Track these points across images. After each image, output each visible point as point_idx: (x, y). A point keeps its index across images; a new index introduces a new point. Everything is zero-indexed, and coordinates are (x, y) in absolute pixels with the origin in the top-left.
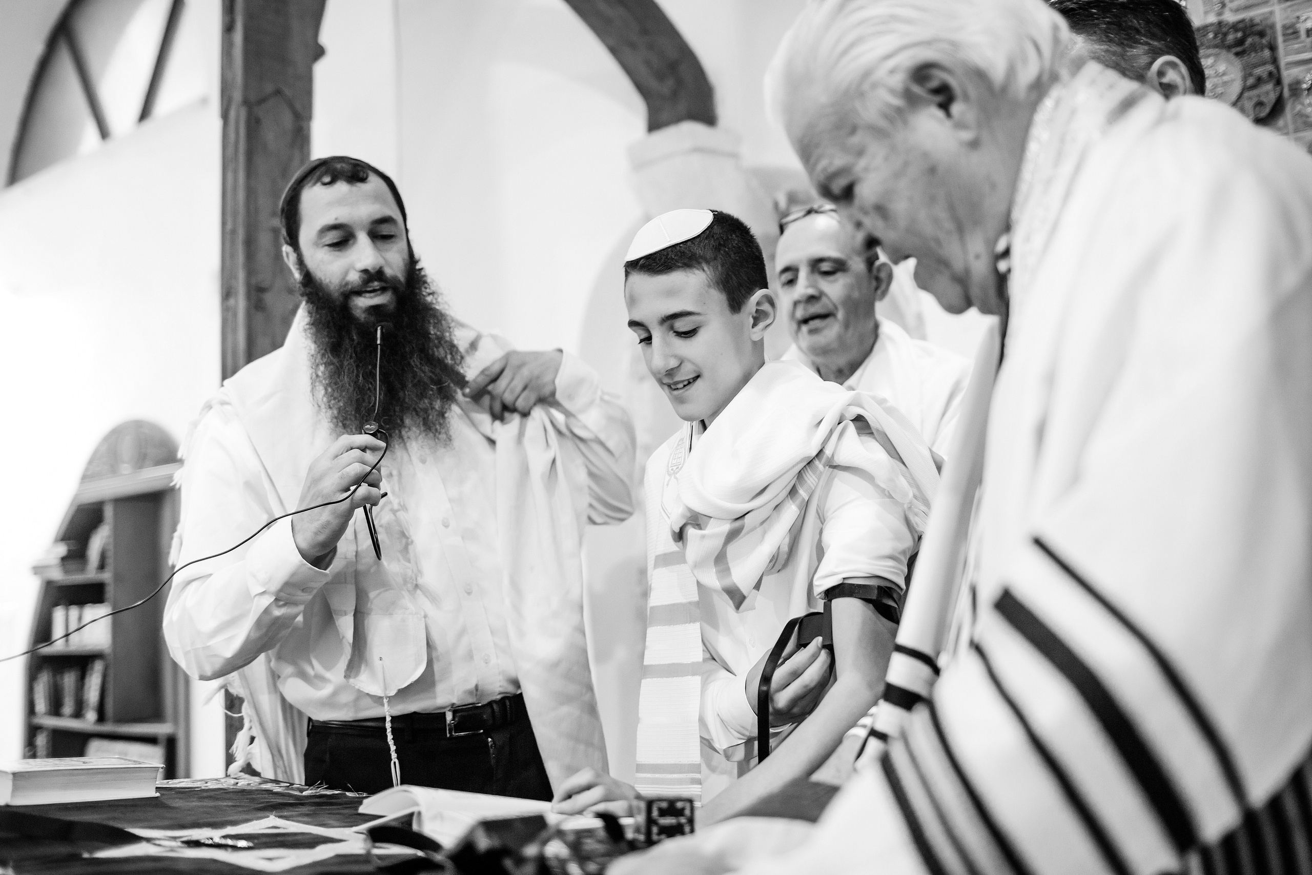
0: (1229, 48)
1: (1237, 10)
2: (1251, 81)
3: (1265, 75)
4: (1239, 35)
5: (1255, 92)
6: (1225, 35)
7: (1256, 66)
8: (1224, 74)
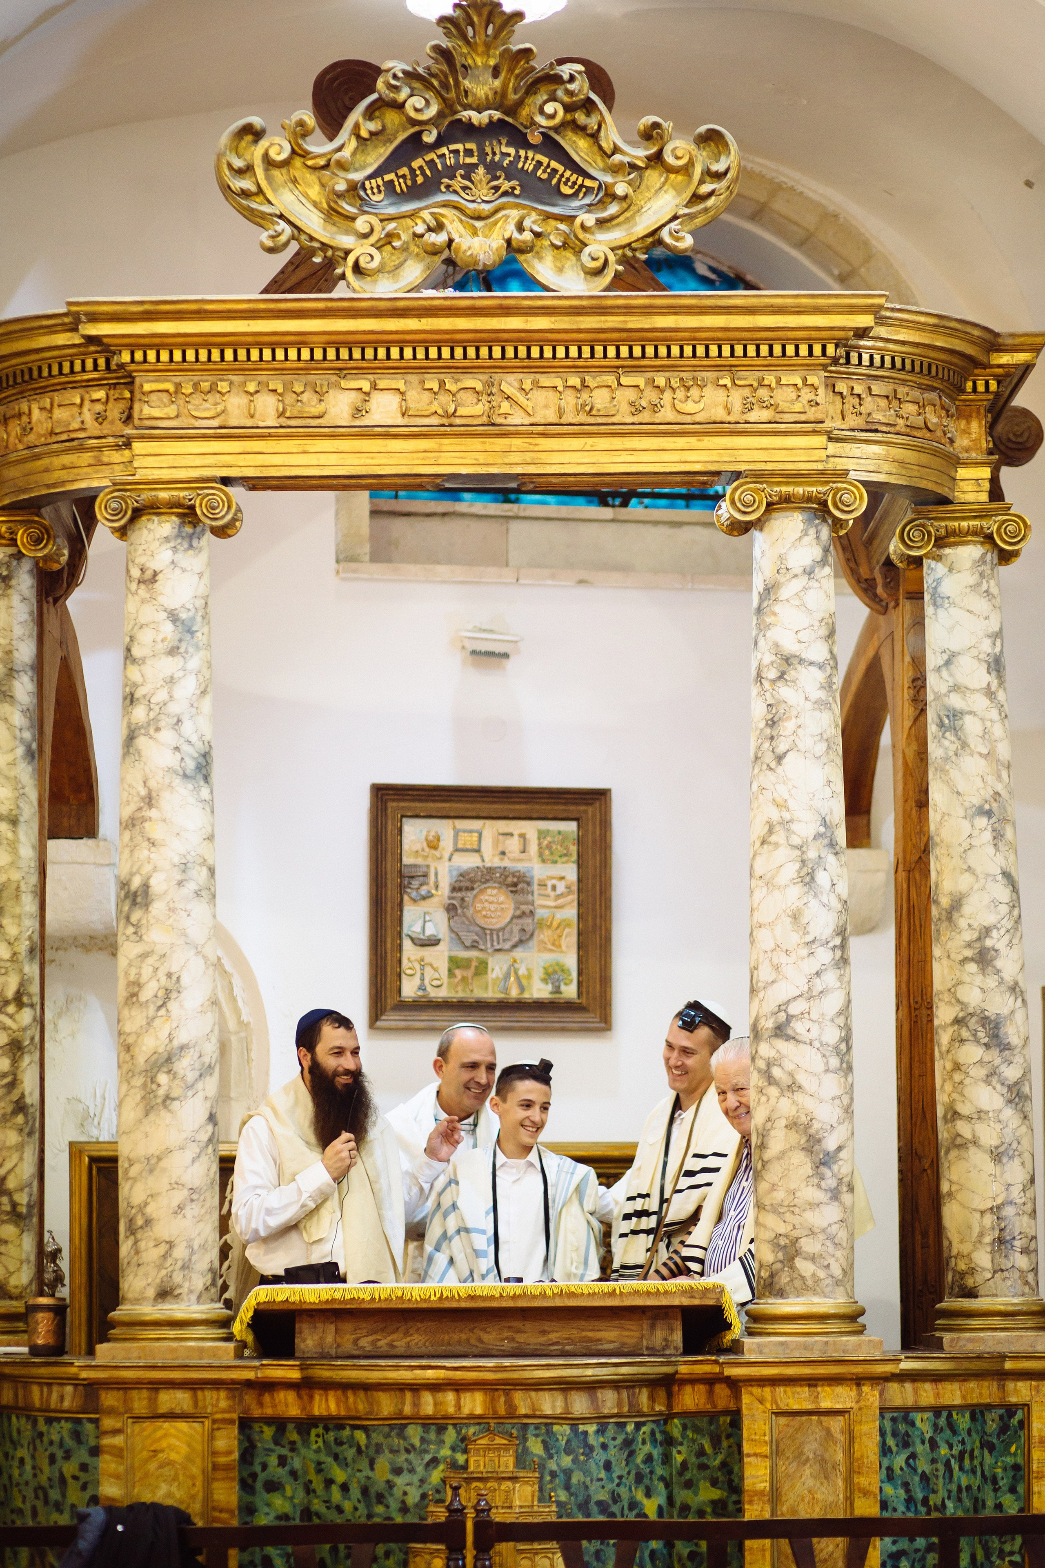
0: (508, 886)
1: (513, 860)
2: (518, 913)
3: (527, 911)
4: (515, 880)
5: (520, 921)
6: (507, 877)
7: (522, 903)
8: (502, 903)
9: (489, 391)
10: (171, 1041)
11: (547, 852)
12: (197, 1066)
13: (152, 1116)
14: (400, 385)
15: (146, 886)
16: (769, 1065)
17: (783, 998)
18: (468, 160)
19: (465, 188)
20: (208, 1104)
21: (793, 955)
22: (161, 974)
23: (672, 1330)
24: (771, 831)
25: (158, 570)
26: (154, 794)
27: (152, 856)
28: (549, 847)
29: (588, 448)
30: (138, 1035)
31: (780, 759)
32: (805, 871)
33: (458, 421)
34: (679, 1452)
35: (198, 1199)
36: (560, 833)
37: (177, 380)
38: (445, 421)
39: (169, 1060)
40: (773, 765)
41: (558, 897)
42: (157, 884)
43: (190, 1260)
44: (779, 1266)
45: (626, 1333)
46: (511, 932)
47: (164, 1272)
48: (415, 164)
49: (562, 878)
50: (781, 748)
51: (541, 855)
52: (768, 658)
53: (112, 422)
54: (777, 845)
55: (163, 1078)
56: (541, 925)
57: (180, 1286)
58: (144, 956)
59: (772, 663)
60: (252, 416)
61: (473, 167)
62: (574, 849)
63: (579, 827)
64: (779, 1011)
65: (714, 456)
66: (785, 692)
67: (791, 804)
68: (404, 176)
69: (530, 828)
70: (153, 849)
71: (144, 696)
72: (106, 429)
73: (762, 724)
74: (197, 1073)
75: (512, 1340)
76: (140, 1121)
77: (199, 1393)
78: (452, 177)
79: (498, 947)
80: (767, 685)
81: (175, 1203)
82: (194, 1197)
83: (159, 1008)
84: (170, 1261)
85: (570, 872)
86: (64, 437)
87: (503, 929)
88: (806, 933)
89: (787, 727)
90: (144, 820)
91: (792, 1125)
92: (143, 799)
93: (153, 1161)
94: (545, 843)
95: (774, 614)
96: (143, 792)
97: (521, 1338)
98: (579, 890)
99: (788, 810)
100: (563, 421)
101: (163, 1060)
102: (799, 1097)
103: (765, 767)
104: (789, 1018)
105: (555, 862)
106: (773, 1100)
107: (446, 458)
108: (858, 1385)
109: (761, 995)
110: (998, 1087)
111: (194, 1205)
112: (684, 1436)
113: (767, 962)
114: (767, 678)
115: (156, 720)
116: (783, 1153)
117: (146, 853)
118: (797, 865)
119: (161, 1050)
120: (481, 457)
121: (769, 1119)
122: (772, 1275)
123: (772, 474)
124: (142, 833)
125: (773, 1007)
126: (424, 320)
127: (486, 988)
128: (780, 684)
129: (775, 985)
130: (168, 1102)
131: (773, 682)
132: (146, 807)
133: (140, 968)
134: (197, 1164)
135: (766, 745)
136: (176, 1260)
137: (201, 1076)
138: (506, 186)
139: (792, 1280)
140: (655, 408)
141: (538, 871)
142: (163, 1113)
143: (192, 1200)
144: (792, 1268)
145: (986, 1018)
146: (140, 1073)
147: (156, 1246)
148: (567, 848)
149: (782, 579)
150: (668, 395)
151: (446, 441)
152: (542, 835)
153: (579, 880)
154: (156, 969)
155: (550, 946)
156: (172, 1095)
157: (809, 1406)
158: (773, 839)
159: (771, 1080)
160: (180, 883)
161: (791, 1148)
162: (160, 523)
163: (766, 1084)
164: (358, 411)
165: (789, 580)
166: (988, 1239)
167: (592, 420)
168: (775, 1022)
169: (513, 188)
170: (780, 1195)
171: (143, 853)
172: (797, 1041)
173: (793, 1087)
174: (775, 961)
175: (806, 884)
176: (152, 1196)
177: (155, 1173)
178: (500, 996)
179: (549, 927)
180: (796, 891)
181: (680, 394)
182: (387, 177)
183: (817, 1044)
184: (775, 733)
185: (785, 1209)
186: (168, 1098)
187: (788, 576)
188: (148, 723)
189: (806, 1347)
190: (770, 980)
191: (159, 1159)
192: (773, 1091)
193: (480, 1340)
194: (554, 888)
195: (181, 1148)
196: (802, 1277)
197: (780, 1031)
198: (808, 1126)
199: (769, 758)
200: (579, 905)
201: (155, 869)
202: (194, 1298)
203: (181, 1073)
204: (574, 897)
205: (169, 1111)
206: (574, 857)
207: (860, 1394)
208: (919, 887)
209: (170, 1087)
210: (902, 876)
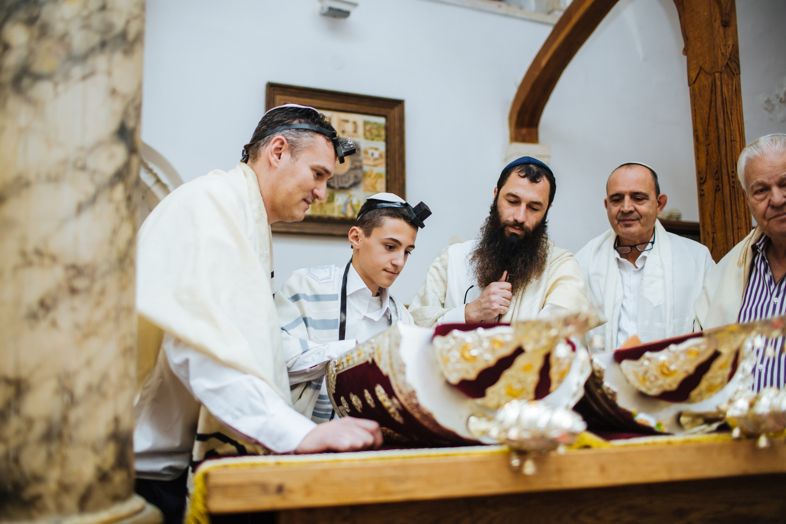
2: (353, 167)
3: (358, 166)
5: (354, 172)
7: (355, 162)
11: (368, 134)
12: (96, 21)
20: (118, 106)
28: (370, 131)
35: (88, 290)
36: (376, 123)
41: (376, 159)
43: (65, 419)
46: (349, 178)
49: (376, 149)
51: (365, 134)
56: (365, 174)
57: (38, 479)
62: (383, 133)
63: (387, 121)
69: (360, 119)
74: (96, 39)
79: (341, 185)
82: (80, 283)
85: (381, 146)
87: (343, 176)
94: (368, 127)
98: (387, 157)
105: (373, 139)
111: (77, 301)
127: (333, 210)
130: (26, 82)
134: (87, 216)
136: (30, 422)
137: (103, 45)
141: (364, 144)
142: (14, 103)
143: (73, 291)
148: (379, 132)
152: (366, 123)
153: (387, 151)
155: (370, 188)
178: (342, 216)
179: (370, 176)
186: (25, 73)
194: (372, 154)
195: (53, 180)
200: (387, 165)
202: (70, 502)
203: (59, 28)
204: (383, 161)
206: (383, 137)
208: (727, 85)
209: (31, 52)
210: (710, 80)
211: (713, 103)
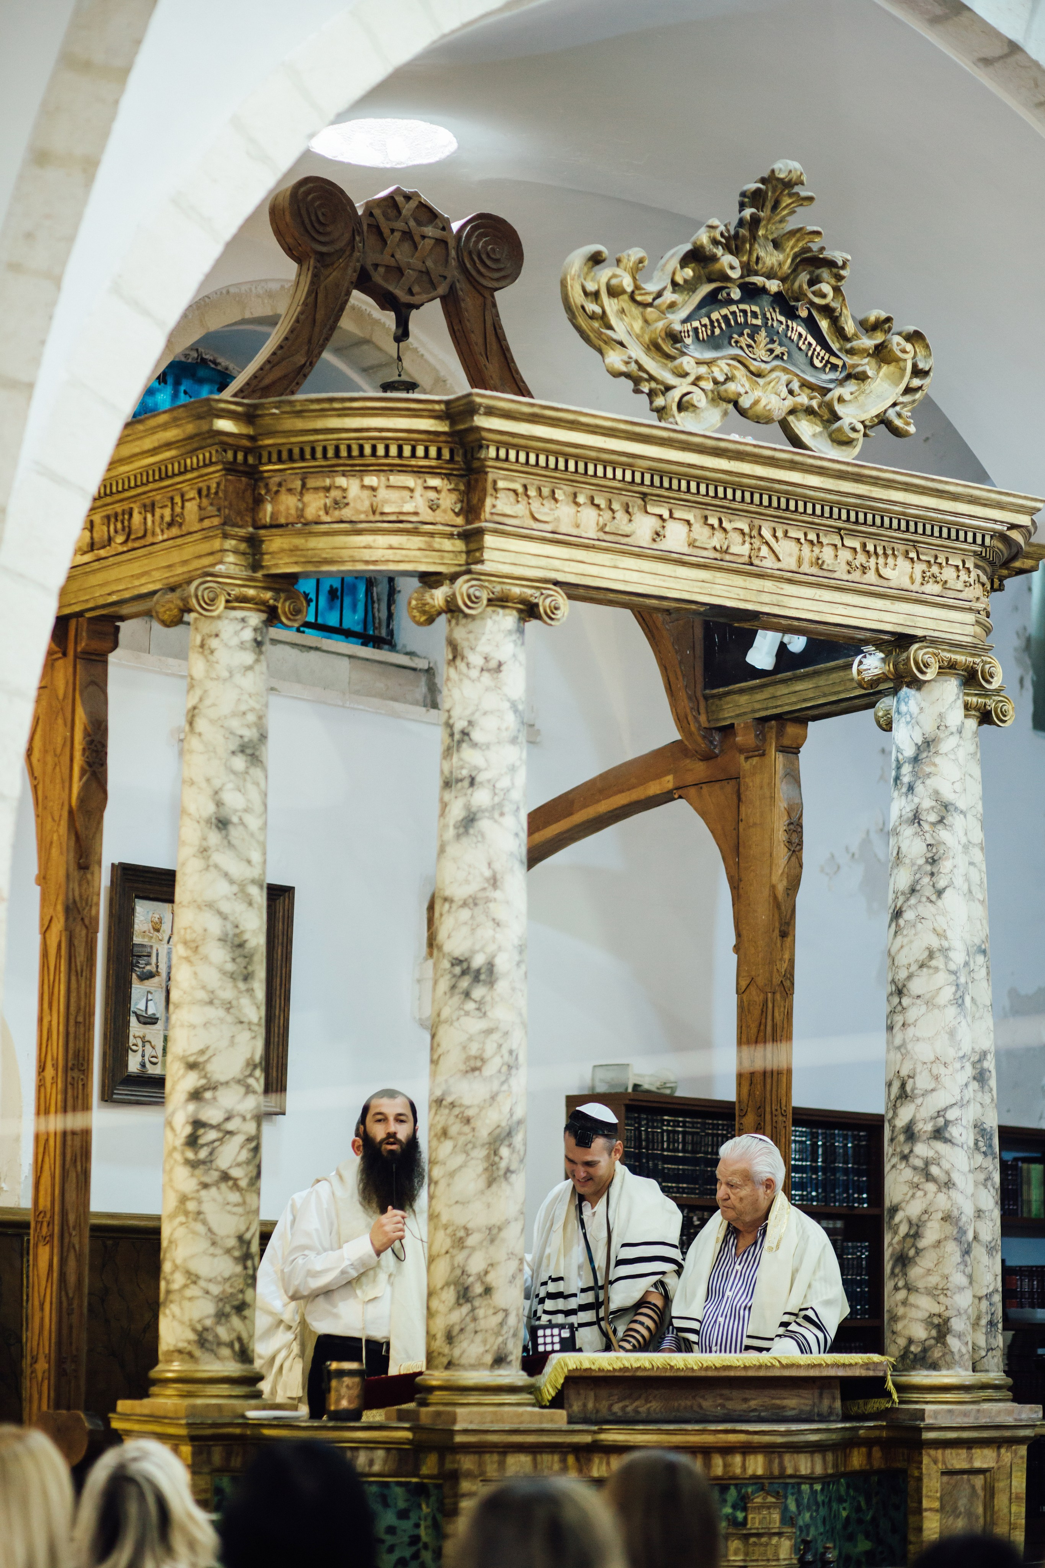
9: (752, 535)
10: (511, 1115)
13: (494, 1187)
14: (690, 517)
15: (490, 966)
16: (927, 1163)
17: (942, 1105)
18: (755, 322)
19: (749, 346)
21: (950, 1067)
22: (505, 1051)
23: (834, 1399)
24: (931, 955)
25: (502, 660)
26: (498, 876)
27: (497, 936)
29: (817, 598)
30: (481, 1108)
31: (940, 893)
32: (959, 993)
33: (728, 557)
34: (844, 1509)
37: (524, 481)
38: (718, 555)
39: (509, 1134)
40: (934, 898)
42: (502, 963)
43: (517, 1328)
44: (932, 1342)
45: (802, 1401)
47: (500, 1339)
48: (715, 316)
50: (941, 884)
52: (927, 803)
53: (445, 511)
54: (937, 969)
55: (504, 1151)
57: (511, 1353)
58: (489, 1032)
59: (933, 808)
60: (578, 526)
61: (756, 329)
64: (938, 1116)
65: (900, 619)
66: (944, 834)
67: (949, 934)
68: (705, 326)
70: (498, 929)
71: (489, 781)
72: (439, 516)
73: (921, 861)
75: (723, 1406)
76: (482, 1192)
77: (539, 1457)
78: (741, 334)
80: (926, 827)
81: (510, 1273)
82: (521, 1267)
83: (503, 1083)
84: (505, 1329)
86: (393, 518)
88: (960, 1049)
89: (946, 866)
90: (488, 900)
91: (947, 1218)
92: (487, 880)
93: (495, 1231)
95: (935, 765)
96: (488, 873)
97: (730, 1405)
99: (946, 938)
100: (801, 570)
101: (504, 1134)
102: (953, 1193)
103: (924, 899)
104: (947, 1123)
106: (930, 1196)
107: (718, 590)
108: (999, 1448)
109: (919, 1101)
110: (991, 1189)
111: (521, 1275)
112: (847, 1493)
113: (926, 1073)
114: (926, 821)
115: (500, 805)
116: (939, 1242)
117: (490, 932)
118: (954, 989)
119: (504, 1124)
120: (742, 594)
121: (926, 1212)
122: (925, 1350)
123: (944, 642)
124: (486, 913)
125: (932, 1112)
126: (732, 462)
128: (940, 827)
129: (934, 1093)
130: (508, 1174)
131: (934, 824)
132: (490, 888)
133: (484, 1043)
134: (523, 1236)
135: (926, 880)
138: (778, 350)
139: (943, 1355)
140: (864, 569)
142: (504, 1184)
144: (945, 1344)
145: (984, 1130)
146: (483, 1145)
147: (495, 1313)
149: (942, 735)
150: (873, 560)
151: (718, 574)
154: (500, 1046)
156: (512, 1168)
157: (965, 1466)
158: (933, 963)
159: (929, 1177)
160: (519, 964)
161: (946, 1238)
162: (504, 615)
163: (923, 1180)
164: (658, 535)
165: (947, 737)
166: (984, 1322)
167: (821, 573)
168: (934, 1126)
169: (783, 354)
170: (933, 1280)
171: (487, 932)
172: (953, 1144)
173: (948, 1184)
174: (935, 1071)
175: (960, 1006)
176: (492, 1265)
177: (496, 1243)
180: (952, 1011)
181: (881, 560)
182: (696, 324)
183: (965, 1147)
184: (935, 870)
185: (939, 1292)
186: (508, 1171)
187: (947, 733)
188: (493, 808)
189: (965, 1414)
190: (930, 1088)
191: (500, 1229)
192: (931, 1187)
193: (700, 1407)
195: (516, 1220)
196: (952, 1353)
197: (938, 1134)
198: (958, 1219)
199: (929, 892)
201: (500, 949)
202: (518, 1364)
203: (518, 1147)
205: (510, 1184)
207: (999, 1455)
208: (779, 1007)
209: (510, 1160)
210: (762, 996)
211: (762, 1027)
